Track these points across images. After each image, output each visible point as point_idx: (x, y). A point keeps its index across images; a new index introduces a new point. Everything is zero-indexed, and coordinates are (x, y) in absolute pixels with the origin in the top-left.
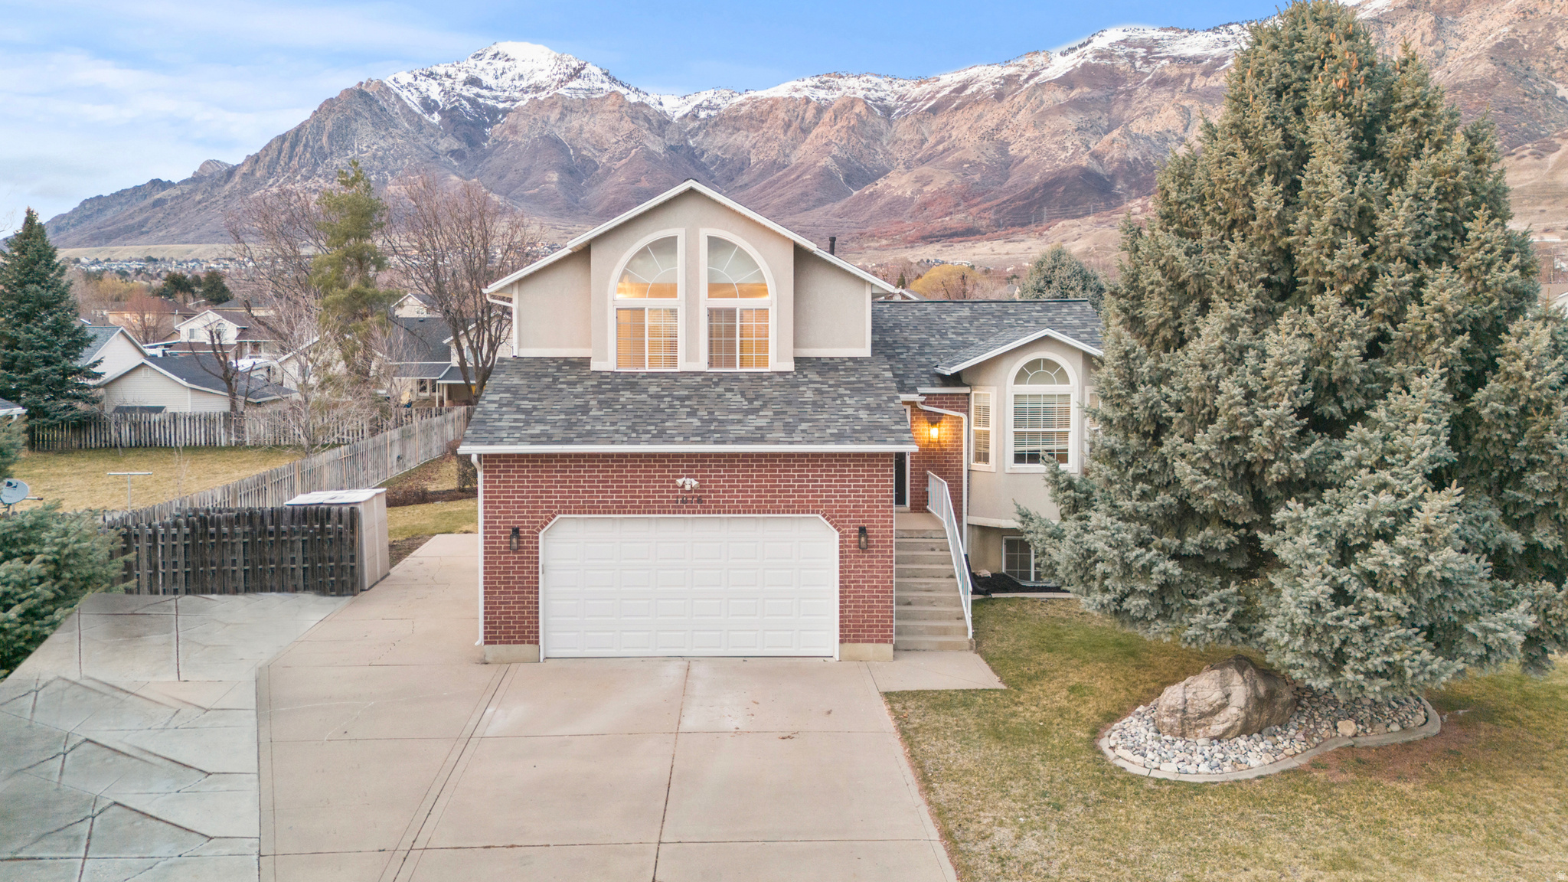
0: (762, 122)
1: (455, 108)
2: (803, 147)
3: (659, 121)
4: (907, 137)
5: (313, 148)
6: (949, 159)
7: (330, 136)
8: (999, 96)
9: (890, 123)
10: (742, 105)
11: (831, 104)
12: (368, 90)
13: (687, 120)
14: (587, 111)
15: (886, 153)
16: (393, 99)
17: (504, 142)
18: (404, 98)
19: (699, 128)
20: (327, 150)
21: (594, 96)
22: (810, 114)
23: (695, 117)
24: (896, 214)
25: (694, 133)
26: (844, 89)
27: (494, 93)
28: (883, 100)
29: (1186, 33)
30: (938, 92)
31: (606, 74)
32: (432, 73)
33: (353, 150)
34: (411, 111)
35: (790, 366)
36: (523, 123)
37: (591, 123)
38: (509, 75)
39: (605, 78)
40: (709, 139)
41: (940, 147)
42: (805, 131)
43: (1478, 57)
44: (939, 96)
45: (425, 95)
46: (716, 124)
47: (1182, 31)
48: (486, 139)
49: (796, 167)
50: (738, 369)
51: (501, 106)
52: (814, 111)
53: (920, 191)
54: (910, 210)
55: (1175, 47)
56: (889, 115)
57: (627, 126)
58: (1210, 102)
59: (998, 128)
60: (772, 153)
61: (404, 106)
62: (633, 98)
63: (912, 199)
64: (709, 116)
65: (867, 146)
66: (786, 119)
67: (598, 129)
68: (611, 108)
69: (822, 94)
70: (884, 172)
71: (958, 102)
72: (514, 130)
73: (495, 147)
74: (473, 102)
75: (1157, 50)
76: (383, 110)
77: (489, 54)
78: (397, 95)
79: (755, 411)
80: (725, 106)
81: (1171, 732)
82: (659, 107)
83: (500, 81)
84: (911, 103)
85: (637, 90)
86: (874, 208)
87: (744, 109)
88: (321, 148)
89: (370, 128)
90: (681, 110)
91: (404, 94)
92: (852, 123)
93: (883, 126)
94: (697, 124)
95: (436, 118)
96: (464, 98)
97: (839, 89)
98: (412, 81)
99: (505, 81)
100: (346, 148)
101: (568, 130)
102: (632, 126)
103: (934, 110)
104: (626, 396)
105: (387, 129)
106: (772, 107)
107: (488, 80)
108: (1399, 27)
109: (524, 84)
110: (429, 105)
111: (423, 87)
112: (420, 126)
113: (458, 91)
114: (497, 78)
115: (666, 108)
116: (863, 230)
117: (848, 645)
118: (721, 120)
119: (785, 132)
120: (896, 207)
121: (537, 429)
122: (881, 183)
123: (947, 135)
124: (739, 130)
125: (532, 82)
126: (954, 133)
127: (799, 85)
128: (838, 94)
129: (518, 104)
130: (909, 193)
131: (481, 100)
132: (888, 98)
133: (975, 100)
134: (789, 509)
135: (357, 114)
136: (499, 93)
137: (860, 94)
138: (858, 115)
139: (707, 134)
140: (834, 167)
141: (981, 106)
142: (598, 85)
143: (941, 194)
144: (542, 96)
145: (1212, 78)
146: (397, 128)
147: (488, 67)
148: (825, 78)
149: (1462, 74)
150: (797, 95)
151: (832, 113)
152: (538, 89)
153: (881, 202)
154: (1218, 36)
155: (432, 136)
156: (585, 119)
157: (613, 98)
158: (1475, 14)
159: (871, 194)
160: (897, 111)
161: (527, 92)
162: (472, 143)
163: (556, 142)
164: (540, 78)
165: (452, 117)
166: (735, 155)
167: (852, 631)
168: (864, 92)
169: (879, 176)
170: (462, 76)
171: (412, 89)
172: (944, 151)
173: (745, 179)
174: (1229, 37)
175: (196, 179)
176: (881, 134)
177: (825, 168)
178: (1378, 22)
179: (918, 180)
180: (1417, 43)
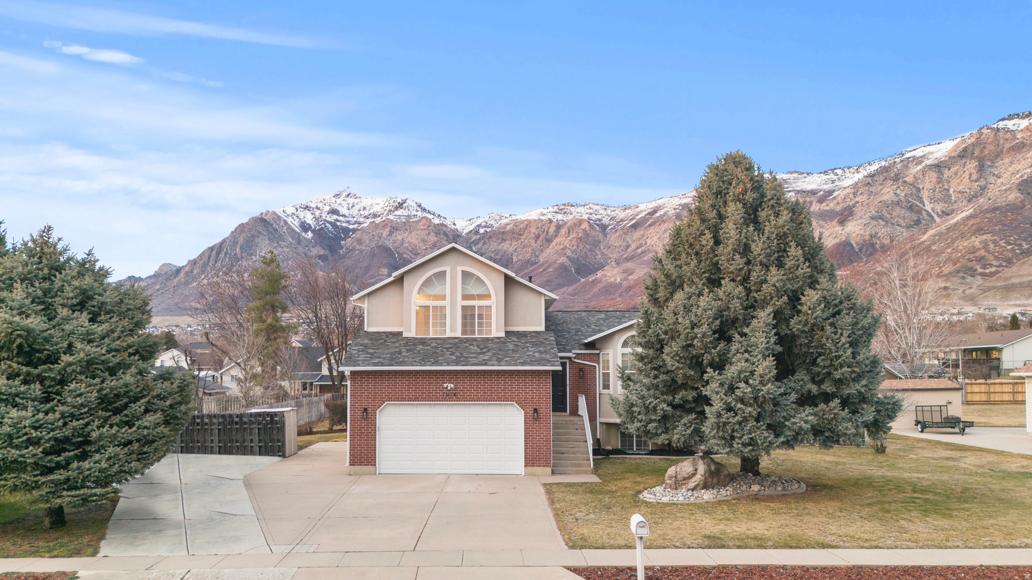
0: (521, 235)
1: (322, 229)
2: (548, 251)
3: (453, 235)
4: (617, 244)
5: (230, 254)
6: (646, 258)
7: (242, 248)
8: (679, 217)
9: (605, 235)
10: (508, 224)
11: (566, 223)
12: (266, 218)
13: (472, 234)
14: (407, 230)
15: (603, 254)
16: (282, 223)
17: (354, 249)
18: (289, 222)
19: (480, 239)
20: (239, 256)
21: (411, 220)
22: (552, 230)
23: (477, 232)
24: (610, 294)
25: (476, 242)
26: (574, 214)
27: (347, 219)
28: (600, 220)
29: (805, 175)
30: (637, 215)
31: (419, 206)
32: (307, 207)
33: (256, 256)
34: (293, 230)
36: (366, 238)
37: (410, 238)
38: (357, 207)
39: (419, 209)
40: (486, 247)
41: (639, 251)
42: (549, 241)
43: (1010, 189)
44: (638, 217)
45: (303, 220)
46: (490, 237)
47: (803, 173)
48: (341, 248)
49: (543, 264)
51: (351, 227)
52: (555, 228)
53: (626, 279)
54: (619, 291)
55: (798, 184)
56: (605, 230)
57: (432, 238)
58: (824, 220)
60: (527, 255)
61: (289, 227)
62: (437, 221)
63: (621, 284)
64: (486, 231)
65: (590, 250)
66: (537, 233)
67: (414, 241)
68: (423, 228)
69: (560, 217)
70: (601, 267)
71: (651, 221)
72: (359, 241)
73: (347, 253)
74: (333, 224)
75: (786, 186)
76: (275, 230)
77: (344, 194)
78: (285, 221)
80: (497, 225)
82: (453, 226)
83: (351, 211)
84: (619, 222)
85: (439, 216)
86: (595, 290)
87: (508, 227)
88: (236, 254)
89: (267, 242)
90: (468, 228)
91: (289, 220)
92: (580, 235)
93: (601, 237)
94: (478, 237)
95: (310, 235)
96: (328, 222)
97: (571, 214)
98: (294, 211)
99: (354, 211)
100: (252, 255)
101: (395, 242)
102: (436, 239)
103: (635, 227)
105: (278, 242)
106: (527, 225)
107: (343, 211)
108: (953, 170)
109: (367, 213)
110: (305, 227)
111: (302, 215)
112: (299, 239)
113: (324, 218)
114: (349, 209)
115: (458, 227)
116: (588, 304)
118: (493, 234)
119: (536, 241)
120: (610, 289)
122: (599, 274)
123: (644, 242)
124: (505, 240)
125: (371, 211)
126: (649, 241)
127: (545, 211)
128: (570, 217)
129: (362, 225)
130: (619, 280)
131: (338, 223)
132: (604, 219)
133: (662, 220)
135: (259, 233)
136: (350, 219)
137: (585, 217)
138: (584, 230)
139: (485, 243)
140: (568, 263)
141: (666, 224)
142: (414, 213)
143: (640, 281)
144: (378, 220)
145: (824, 204)
146: (284, 241)
147: (344, 202)
148: (562, 207)
149: (999, 200)
150: (543, 218)
151: (566, 229)
152: (375, 216)
153: (600, 286)
154: (828, 177)
155: (306, 246)
156: (406, 235)
157: (424, 221)
158: (1007, 160)
159: (593, 281)
160: (610, 227)
161: (368, 218)
162: (333, 250)
163: (387, 249)
164: (377, 209)
165: (320, 234)
166: (502, 256)
168: (588, 215)
169: (598, 269)
170: (327, 208)
171: (295, 217)
172: (642, 252)
174: (835, 178)
175: (156, 276)
176: (600, 242)
177: (562, 264)
178: (939, 167)
179: (624, 272)
180: (966, 181)
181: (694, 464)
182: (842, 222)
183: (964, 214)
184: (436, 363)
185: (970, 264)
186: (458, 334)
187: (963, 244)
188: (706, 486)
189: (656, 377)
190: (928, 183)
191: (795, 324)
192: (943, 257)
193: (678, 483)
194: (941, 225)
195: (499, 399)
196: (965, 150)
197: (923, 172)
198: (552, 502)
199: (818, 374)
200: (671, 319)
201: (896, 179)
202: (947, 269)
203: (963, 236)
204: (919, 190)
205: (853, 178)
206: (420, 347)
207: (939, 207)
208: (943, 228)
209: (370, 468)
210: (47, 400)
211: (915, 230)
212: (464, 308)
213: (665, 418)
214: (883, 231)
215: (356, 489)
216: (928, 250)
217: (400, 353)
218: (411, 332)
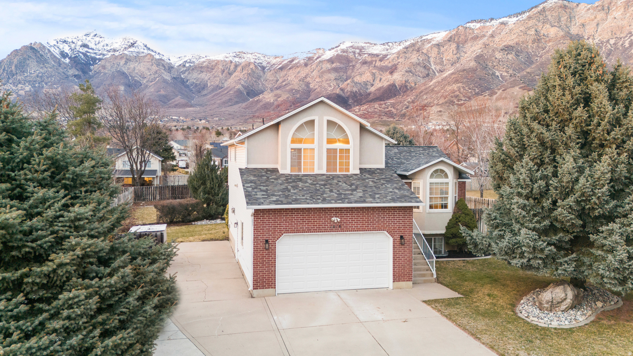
0: (213, 69)
1: (76, 57)
2: (230, 80)
3: (168, 67)
4: (271, 79)
5: (7, 71)
6: (287, 88)
7: (16, 66)
8: (306, 65)
9: (264, 73)
10: (204, 62)
11: (241, 64)
12: (34, 47)
13: (181, 67)
14: (137, 61)
15: (263, 84)
16: (47, 51)
17: (99, 73)
18: (52, 51)
19: (186, 70)
20: (14, 72)
21: (140, 55)
22: (232, 67)
23: (184, 66)
24: (267, 109)
25: (184, 72)
26: (246, 58)
27: (95, 51)
28: (261, 63)
29: (373, 45)
30: (283, 62)
31: (146, 46)
32: (65, 41)
33: (27, 73)
34: (55, 57)
35: (358, 172)
36: (108, 65)
37: (138, 66)
38: (102, 44)
39: (145, 48)
40: (190, 75)
41: (284, 83)
42: (230, 74)
43: (471, 60)
44: (283, 63)
45: (62, 50)
46: (193, 69)
47: (372, 44)
48: (91, 71)
49: (227, 88)
50: (338, 173)
51: (98, 57)
52: (234, 66)
53: (276, 100)
54: (273, 107)
55: (370, 50)
56: (264, 70)
57: (155, 68)
58: (382, 71)
59: (306, 77)
60: (217, 82)
61: (52, 54)
62: (157, 57)
63: (273, 103)
64: (190, 66)
65: (255, 81)
66: (223, 69)
67: (142, 69)
68: (148, 60)
69: (237, 59)
70: (262, 92)
71: (290, 66)
72: (104, 67)
73: (95, 74)
74: (85, 54)
75: (363, 50)
76: (41, 55)
77: (92, 35)
78: (49, 50)
79: (355, 190)
80: (197, 62)
81: (547, 310)
82: (169, 61)
83: (97, 46)
84: (272, 65)
85: (159, 53)
86: (259, 106)
87: (205, 64)
88: (12, 71)
89: (35, 63)
90: (178, 62)
91: (52, 49)
92: (249, 72)
93: (262, 74)
94: (185, 69)
95: (67, 60)
96: (81, 52)
97: (244, 58)
98: (56, 44)
99: (100, 46)
100: (24, 72)
101: (129, 69)
102: (157, 68)
103: (281, 69)
104: (300, 184)
105: (43, 64)
106: (216, 63)
107: (92, 45)
108: (445, 47)
109: (109, 48)
110: (64, 55)
111: (61, 46)
112: (59, 63)
113: (78, 49)
114: (96, 45)
115: (172, 61)
116: (254, 115)
117: (396, 283)
118: (195, 67)
119: (222, 74)
120: (267, 106)
121: (274, 198)
122: (261, 96)
123: (286, 79)
124: (203, 72)
125: (112, 47)
126: (289, 78)
127: (228, 55)
128: (243, 60)
129: (105, 57)
130: (272, 101)
131: (88, 54)
132: (263, 63)
133: (297, 66)
134: (374, 229)
135: (30, 57)
136: (97, 52)
137: (252, 61)
138: (252, 69)
139: (189, 73)
140: (242, 89)
141: (299, 68)
142: (142, 50)
143: (285, 102)
144: (117, 54)
145: (383, 62)
146: (48, 64)
147: (92, 40)
148: (238, 54)
149: (466, 66)
150: (227, 59)
151: (241, 68)
152: (115, 50)
153: (261, 104)
154: (385, 47)
155: (65, 68)
156: (136, 65)
157: (149, 56)
158: (469, 45)
159: (257, 100)
160: (267, 68)
161: (110, 52)
162: (84, 72)
163: (123, 74)
164: (116, 46)
165: (75, 61)
166: (201, 82)
167: (398, 277)
168: (254, 60)
169: (260, 94)
170: (80, 43)
171: (56, 47)
172: (285, 85)
173: (205, 92)
174: (388, 48)
176: (261, 77)
177: (239, 89)
178: (438, 45)
179: (275, 96)
180: (451, 54)
182: (391, 73)
183: (450, 72)
185: (452, 99)
187: (449, 88)
190: (433, 54)
192: (440, 95)
194: (439, 77)
196: (451, 37)
197: (431, 48)
201: (418, 51)
202: (441, 101)
203: (449, 84)
204: (429, 57)
205: (397, 48)
207: (438, 68)
208: (440, 79)
211: (427, 79)
214: (411, 79)
216: (432, 90)
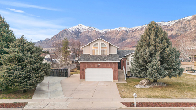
0: (112, 33)
2: (117, 36)
3: (100, 33)
4: (130, 35)
6: (135, 38)
7: (61, 35)
8: (141, 30)
9: (128, 33)
14: (91, 32)
15: (127, 37)
16: (68, 31)
20: (60, 37)
21: (92, 30)
22: (118, 32)
23: (104, 33)
25: (104, 35)
29: (165, 22)
35: (109, 55)
36: (84, 34)
39: (93, 28)
40: (106, 35)
41: (134, 36)
42: (117, 34)
44: (134, 30)
49: (116, 38)
50: (104, 55)
51: (81, 32)
54: (130, 44)
55: (163, 24)
57: (96, 34)
58: (168, 30)
59: (141, 34)
60: (113, 37)
61: (70, 32)
62: (97, 31)
63: (130, 42)
64: (106, 32)
65: (125, 36)
66: (115, 33)
67: (93, 34)
68: (94, 32)
69: (119, 30)
70: (127, 39)
71: (136, 30)
72: (82, 34)
73: (80, 36)
75: (161, 24)
79: (105, 59)
80: (108, 31)
84: (130, 31)
87: (110, 32)
89: (66, 34)
90: (102, 32)
91: (70, 30)
92: (123, 33)
95: (73, 33)
96: (77, 31)
99: (82, 29)
100: (63, 37)
101: (89, 34)
103: (133, 32)
105: (68, 34)
106: (113, 31)
107: (79, 29)
110: (73, 32)
111: (72, 29)
112: (71, 34)
116: (125, 46)
117: (113, 80)
121: (85, 60)
122: (127, 40)
124: (109, 34)
126: (136, 34)
128: (121, 30)
129: (83, 31)
131: (79, 31)
132: (127, 30)
133: (138, 30)
135: (64, 33)
137: (124, 30)
143: (134, 42)
144: (86, 30)
145: (168, 28)
147: (80, 27)
148: (120, 28)
150: (116, 30)
151: (120, 32)
152: (85, 30)
153: (127, 43)
154: (169, 22)
159: (125, 42)
162: (78, 36)
163: (88, 36)
164: (86, 28)
165: (75, 33)
166: (109, 37)
170: (77, 28)
173: (110, 40)
175: (45, 40)
177: (120, 39)
178: (189, 21)
179: (131, 40)
180: (194, 23)
181: (145, 81)
182: (171, 31)
183: (194, 30)
184: (96, 60)
185: (195, 39)
186: (100, 55)
187: (193, 35)
188: (147, 85)
189: (138, 64)
190: (187, 24)
191: (164, 55)
192: (190, 37)
193: (142, 84)
194: (189, 31)
195: (108, 67)
196: (194, 18)
197: (186, 22)
198: (118, 88)
199: (169, 64)
200: (141, 53)
201: (181, 23)
202: (190, 40)
203: (193, 33)
204: (185, 25)
205: (173, 23)
206: (93, 57)
207: (189, 28)
208: (190, 32)
209: (84, 80)
210: (23, 69)
211: (185, 32)
212: (102, 50)
213: (139, 72)
214: (179, 33)
215: (81, 84)
216: (187, 36)
217: (90, 58)
218: (92, 54)
